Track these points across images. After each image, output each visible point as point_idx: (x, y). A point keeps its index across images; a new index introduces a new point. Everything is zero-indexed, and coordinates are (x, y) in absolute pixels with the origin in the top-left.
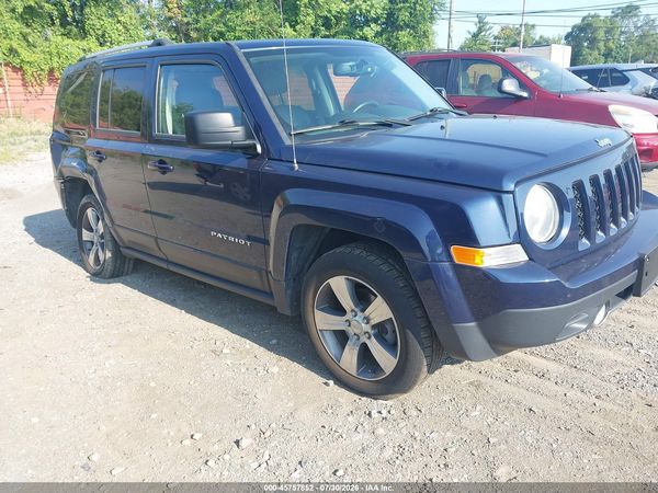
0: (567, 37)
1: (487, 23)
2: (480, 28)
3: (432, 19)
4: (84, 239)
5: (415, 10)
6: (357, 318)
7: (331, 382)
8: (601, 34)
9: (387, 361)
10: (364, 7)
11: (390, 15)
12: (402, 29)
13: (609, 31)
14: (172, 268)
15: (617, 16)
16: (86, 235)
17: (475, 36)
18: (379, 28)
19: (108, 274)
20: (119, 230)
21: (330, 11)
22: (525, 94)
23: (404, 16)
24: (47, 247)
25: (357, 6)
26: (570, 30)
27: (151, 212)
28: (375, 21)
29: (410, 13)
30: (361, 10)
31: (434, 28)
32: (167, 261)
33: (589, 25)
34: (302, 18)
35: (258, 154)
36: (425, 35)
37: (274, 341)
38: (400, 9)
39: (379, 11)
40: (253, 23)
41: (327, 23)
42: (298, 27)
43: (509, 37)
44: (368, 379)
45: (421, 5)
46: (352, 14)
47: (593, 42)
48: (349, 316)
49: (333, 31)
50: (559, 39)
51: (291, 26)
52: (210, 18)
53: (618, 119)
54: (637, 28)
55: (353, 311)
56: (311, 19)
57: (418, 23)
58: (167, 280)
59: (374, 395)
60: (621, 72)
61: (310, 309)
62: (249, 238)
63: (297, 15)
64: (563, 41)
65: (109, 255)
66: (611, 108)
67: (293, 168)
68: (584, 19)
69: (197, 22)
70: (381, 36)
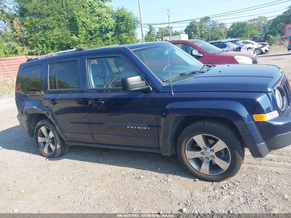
0: (185, 31)
1: (152, 28)
2: (150, 30)
3: (135, 27)
4: (39, 141)
5: (127, 24)
6: (207, 151)
7: (197, 180)
8: (198, 29)
9: (224, 165)
10: (106, 25)
11: (117, 27)
12: (123, 32)
13: (200, 27)
14: (99, 146)
15: (202, 21)
16: (40, 140)
17: (149, 33)
18: (113, 33)
19: (58, 155)
20: (65, 134)
21: (91, 28)
22: (202, 55)
23: (123, 27)
24: (11, 149)
25: (103, 25)
26: (186, 28)
27: (89, 123)
28: (111, 30)
29: (126, 26)
30: (105, 26)
31: (136, 31)
32: (97, 143)
33: (193, 25)
34: (80, 32)
35: (151, 91)
36: (133, 35)
37: (159, 169)
38: (121, 25)
39: (112, 26)
40: (58, 35)
41: (91, 33)
42: (79, 36)
43: (163, 32)
44: (215, 175)
45: (130, 22)
46: (101, 28)
47: (195, 32)
48: (203, 151)
49: (94, 36)
50: (182, 32)
51: (76, 35)
52: (37, 35)
53: (239, 61)
54: (210, 25)
55: (205, 148)
56: (84, 32)
57: (129, 30)
58: (88, 153)
59: (218, 181)
60: (223, 43)
61: (183, 151)
62: (149, 126)
63: (78, 30)
64: (184, 32)
65: (58, 146)
66: (235, 57)
67: (172, 94)
68: (190, 23)
69: (31, 37)
70: (114, 36)
